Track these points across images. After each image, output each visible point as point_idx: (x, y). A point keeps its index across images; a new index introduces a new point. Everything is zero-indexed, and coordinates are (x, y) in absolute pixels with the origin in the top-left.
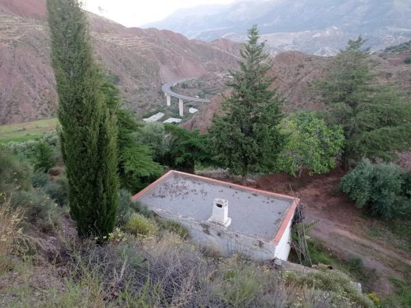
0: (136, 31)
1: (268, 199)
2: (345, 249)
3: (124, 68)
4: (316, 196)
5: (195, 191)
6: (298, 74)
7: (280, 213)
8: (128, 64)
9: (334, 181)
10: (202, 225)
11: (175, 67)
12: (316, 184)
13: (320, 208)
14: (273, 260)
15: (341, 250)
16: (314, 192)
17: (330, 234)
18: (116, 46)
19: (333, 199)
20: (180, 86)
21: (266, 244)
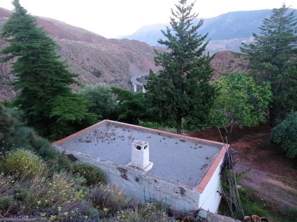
0: (113, 41)
1: (196, 145)
2: (279, 200)
3: (104, 66)
4: (247, 148)
5: (123, 137)
6: (230, 67)
7: (207, 158)
8: (107, 63)
9: (263, 136)
10: (119, 168)
11: (140, 65)
12: (247, 139)
13: (251, 159)
14: (198, 211)
15: (275, 201)
16: (244, 145)
17: (262, 184)
18: (99, 51)
19: (263, 152)
20: (143, 78)
21: (188, 192)
